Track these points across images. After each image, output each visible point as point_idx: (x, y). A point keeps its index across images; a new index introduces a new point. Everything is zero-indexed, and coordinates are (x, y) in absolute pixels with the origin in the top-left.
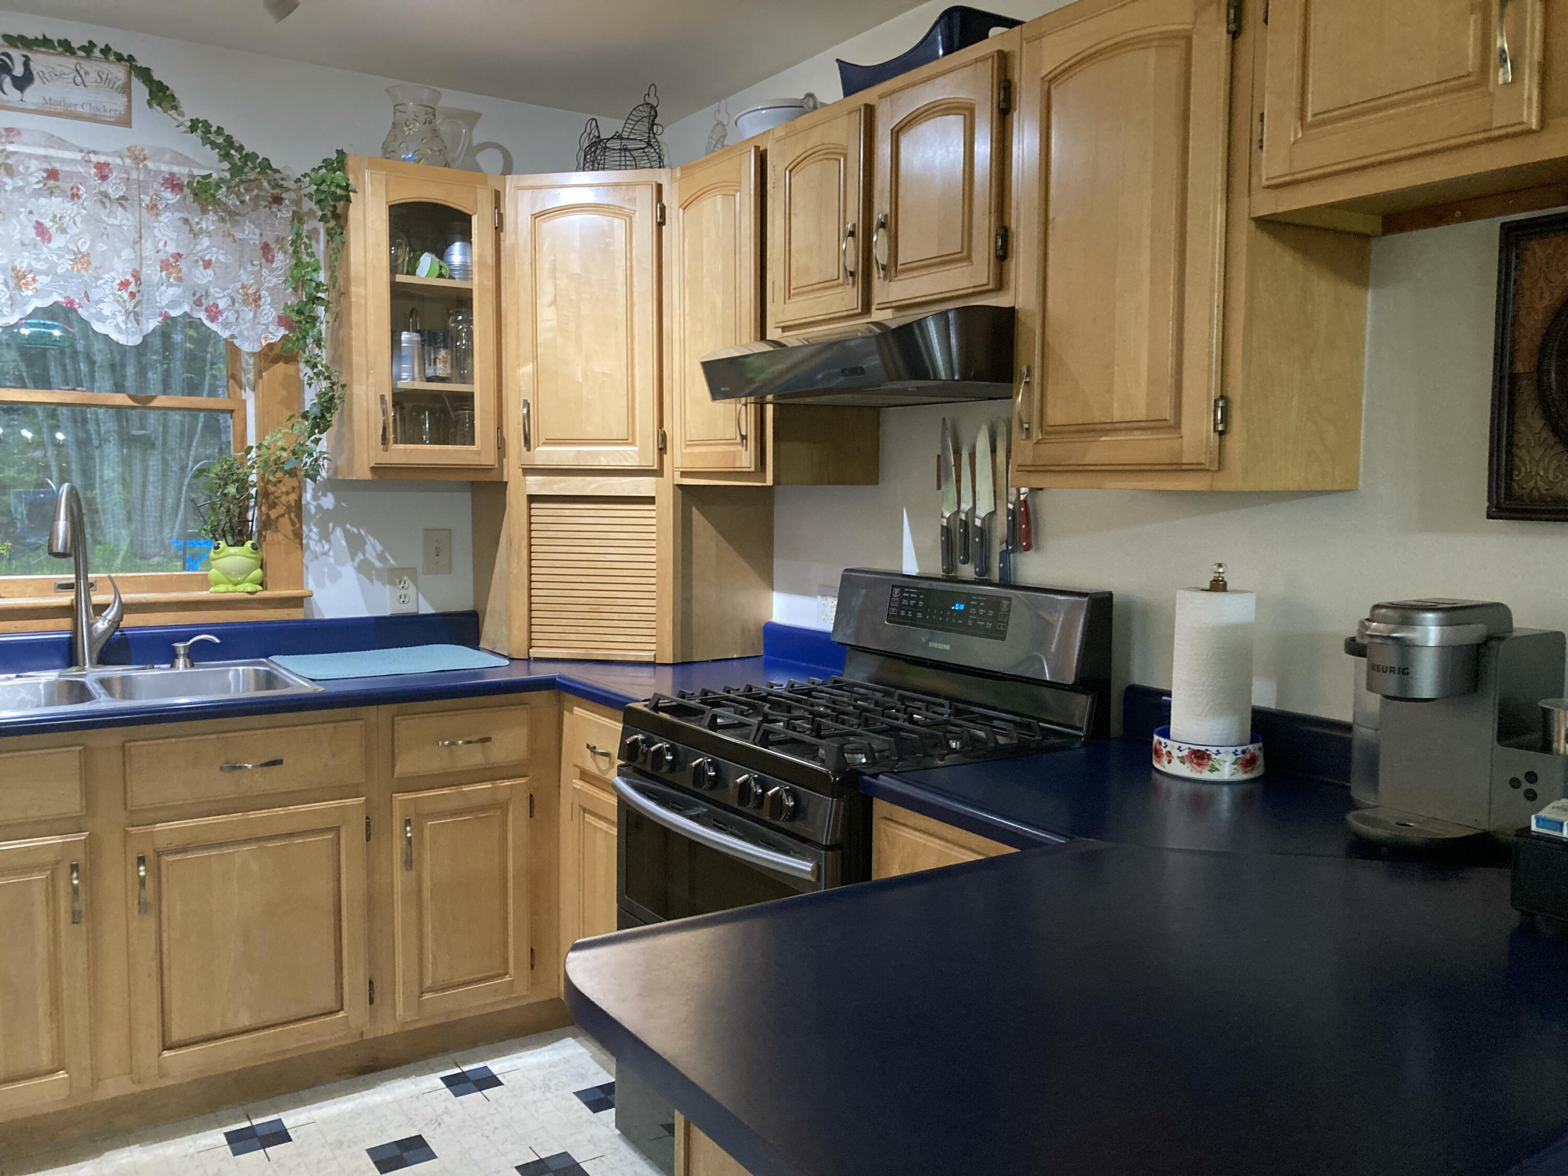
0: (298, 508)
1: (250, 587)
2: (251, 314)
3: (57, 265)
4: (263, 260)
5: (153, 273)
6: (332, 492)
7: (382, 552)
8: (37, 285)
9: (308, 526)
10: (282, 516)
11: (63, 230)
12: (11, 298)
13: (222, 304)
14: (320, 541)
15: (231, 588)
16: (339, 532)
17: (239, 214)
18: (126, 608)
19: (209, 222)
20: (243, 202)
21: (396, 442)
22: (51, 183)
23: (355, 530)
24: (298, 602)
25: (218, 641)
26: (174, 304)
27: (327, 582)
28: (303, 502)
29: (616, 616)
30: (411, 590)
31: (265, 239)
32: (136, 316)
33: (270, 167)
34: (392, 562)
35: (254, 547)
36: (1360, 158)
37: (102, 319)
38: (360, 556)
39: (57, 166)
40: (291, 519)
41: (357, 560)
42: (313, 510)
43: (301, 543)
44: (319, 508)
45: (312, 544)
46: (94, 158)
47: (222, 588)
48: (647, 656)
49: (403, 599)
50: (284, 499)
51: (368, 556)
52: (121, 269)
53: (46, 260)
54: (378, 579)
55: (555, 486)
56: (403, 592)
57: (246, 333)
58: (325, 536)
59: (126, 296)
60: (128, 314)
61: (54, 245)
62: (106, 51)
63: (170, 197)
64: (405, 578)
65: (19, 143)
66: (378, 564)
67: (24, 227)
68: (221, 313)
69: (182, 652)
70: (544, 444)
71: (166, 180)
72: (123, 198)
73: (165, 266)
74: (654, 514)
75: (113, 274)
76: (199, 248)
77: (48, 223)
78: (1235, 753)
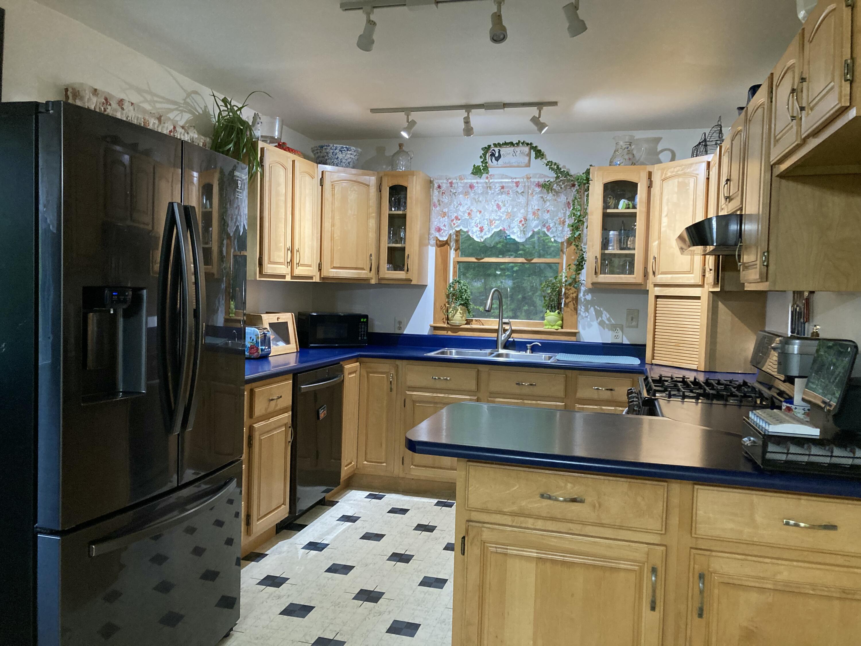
0: (576, 299)
1: (556, 327)
2: (561, 228)
3: (502, 217)
4: (567, 208)
5: (530, 216)
6: (591, 293)
7: (609, 317)
8: (496, 224)
9: (581, 306)
10: (570, 302)
11: (504, 206)
12: (489, 229)
13: (551, 225)
14: (585, 312)
15: (550, 327)
16: (592, 308)
17: (560, 193)
18: (513, 331)
19: (550, 196)
20: (561, 188)
21: (601, 274)
22: (502, 190)
23: (599, 309)
24: (574, 334)
25: (540, 345)
26: (536, 226)
27: (587, 328)
28: (579, 297)
29: (685, 349)
30: (620, 333)
31: (568, 200)
32: (524, 232)
33: (568, 175)
34: (613, 322)
35: (559, 313)
36: (778, 156)
37: (513, 233)
38: (600, 318)
39: (504, 185)
40: (573, 303)
41: (599, 320)
42: (583, 300)
43: (577, 312)
44: (585, 299)
45: (581, 313)
46: (514, 180)
47: (547, 327)
48: (695, 367)
49: (616, 337)
50: (571, 295)
51: (603, 319)
52: (520, 216)
53: (499, 216)
54: (607, 328)
55: (665, 292)
56: (617, 334)
57: (559, 235)
58: (587, 310)
59: (521, 225)
60: (521, 231)
61: (501, 211)
62: (523, 143)
63: (538, 190)
64: (618, 329)
65: (494, 179)
66: (607, 322)
67: (493, 206)
68: (551, 228)
69: (529, 348)
70: (661, 274)
71: (536, 184)
72: (523, 192)
73: (534, 214)
74: (700, 304)
75: (518, 218)
76: (546, 206)
77: (500, 203)
78: (804, 409)
